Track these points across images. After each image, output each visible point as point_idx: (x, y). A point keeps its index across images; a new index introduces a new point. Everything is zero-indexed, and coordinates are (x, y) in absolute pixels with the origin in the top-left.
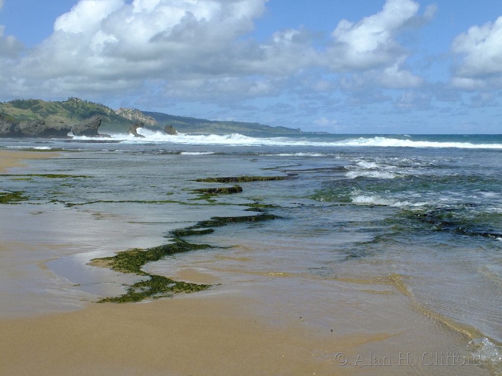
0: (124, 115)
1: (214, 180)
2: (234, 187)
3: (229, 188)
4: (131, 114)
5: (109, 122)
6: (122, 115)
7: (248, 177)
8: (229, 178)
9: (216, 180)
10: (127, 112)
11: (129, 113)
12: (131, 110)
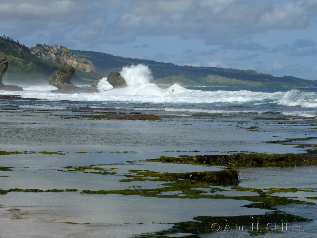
0: (43, 55)
1: (193, 160)
2: (224, 171)
3: (217, 172)
4: (55, 54)
5: (20, 67)
6: (41, 55)
7: (245, 155)
8: (216, 156)
9: (196, 160)
10: (48, 51)
11: (52, 52)
12: (55, 48)
